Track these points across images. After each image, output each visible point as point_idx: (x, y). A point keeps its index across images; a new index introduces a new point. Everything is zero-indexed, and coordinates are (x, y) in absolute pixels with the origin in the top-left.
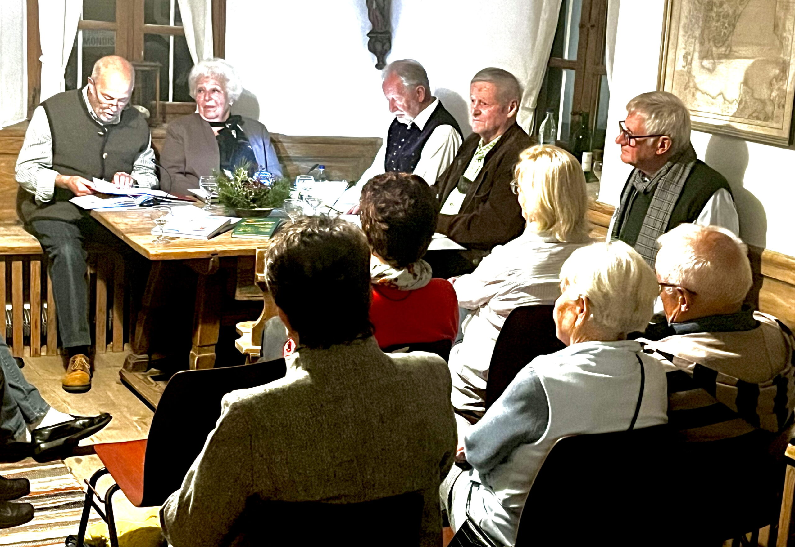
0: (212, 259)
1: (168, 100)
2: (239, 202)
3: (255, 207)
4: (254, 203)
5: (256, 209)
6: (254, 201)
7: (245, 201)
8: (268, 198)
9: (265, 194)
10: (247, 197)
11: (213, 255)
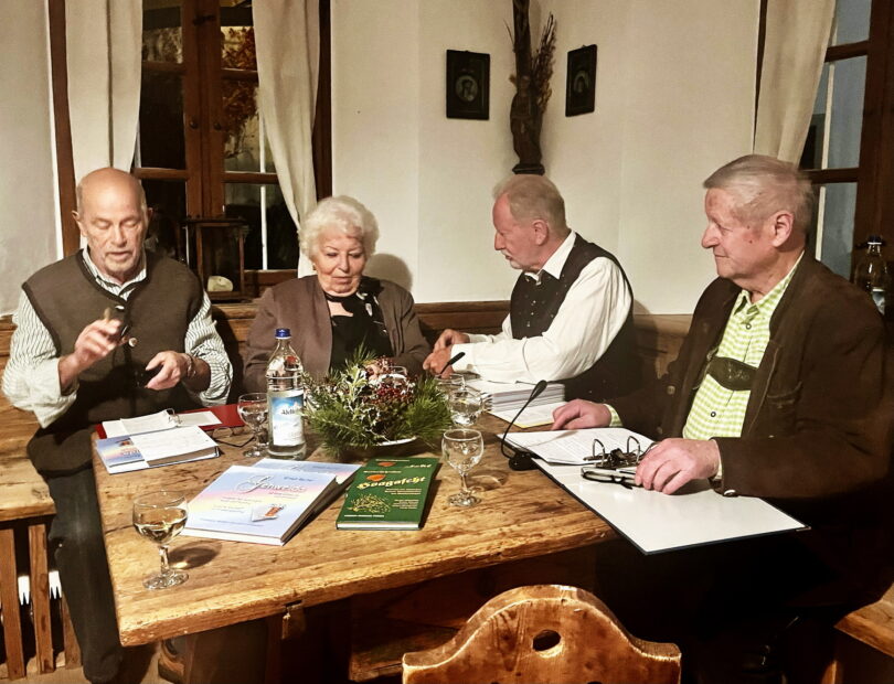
0: (287, 616)
1: (261, 268)
2: (353, 434)
3: (382, 440)
4: (380, 433)
5: (385, 444)
6: (379, 428)
7: (364, 432)
8: (405, 419)
9: (399, 413)
10: (366, 422)
11: (287, 605)
